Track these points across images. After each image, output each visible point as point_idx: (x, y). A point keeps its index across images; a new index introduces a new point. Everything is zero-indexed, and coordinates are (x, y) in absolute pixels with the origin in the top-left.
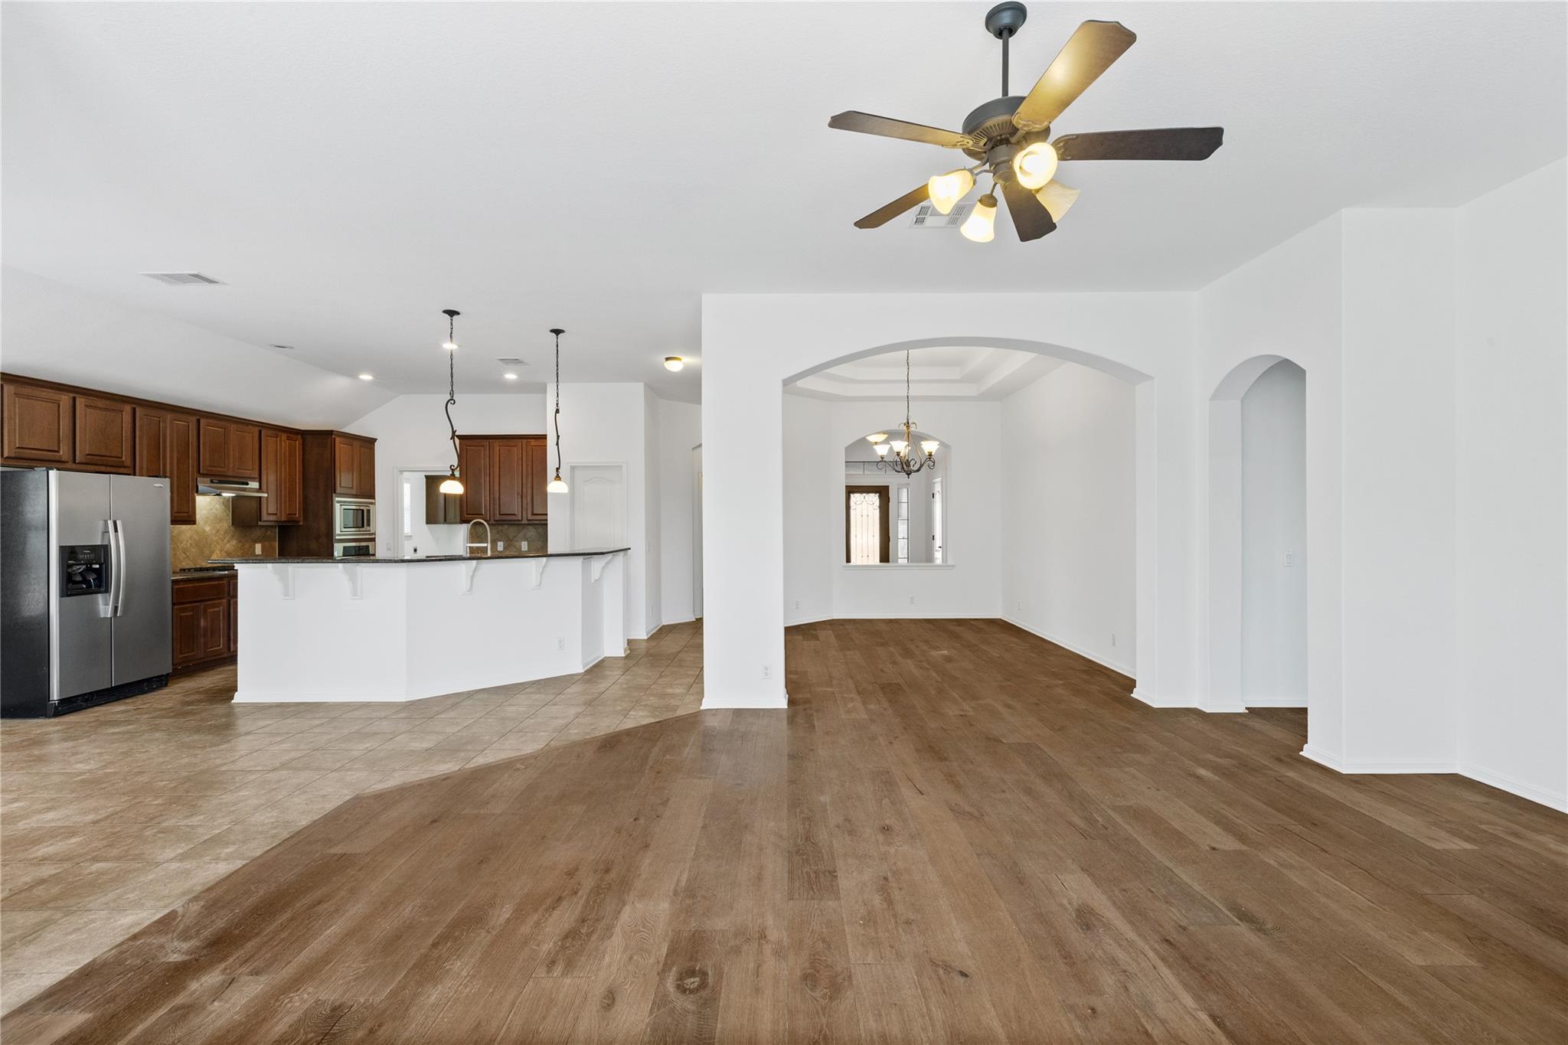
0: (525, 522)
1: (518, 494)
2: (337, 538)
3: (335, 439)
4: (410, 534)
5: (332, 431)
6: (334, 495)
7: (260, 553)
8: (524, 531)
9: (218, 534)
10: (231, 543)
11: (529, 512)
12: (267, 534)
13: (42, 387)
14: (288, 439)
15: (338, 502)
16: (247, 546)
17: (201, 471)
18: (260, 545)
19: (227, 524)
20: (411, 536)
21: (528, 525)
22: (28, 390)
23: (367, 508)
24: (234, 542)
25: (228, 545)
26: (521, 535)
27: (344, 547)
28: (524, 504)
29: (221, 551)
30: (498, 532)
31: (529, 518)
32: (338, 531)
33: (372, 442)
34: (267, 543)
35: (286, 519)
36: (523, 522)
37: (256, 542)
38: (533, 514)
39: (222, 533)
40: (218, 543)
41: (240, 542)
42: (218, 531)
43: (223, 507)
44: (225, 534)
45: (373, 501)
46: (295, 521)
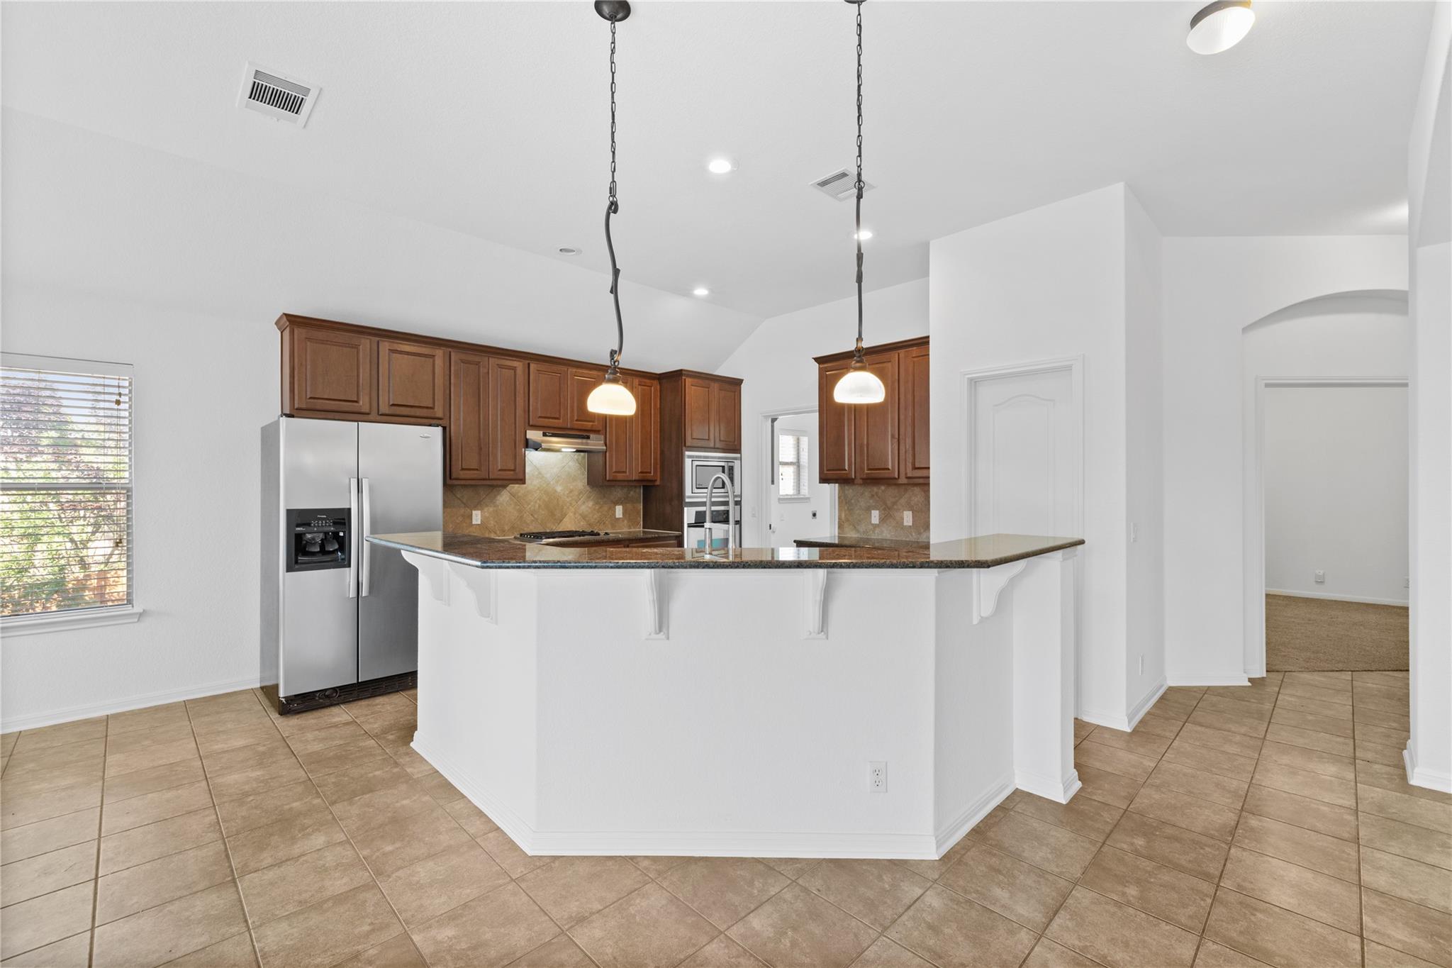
0: (903, 480)
1: (893, 436)
2: (687, 500)
3: (685, 380)
4: (807, 496)
5: (681, 370)
6: (684, 448)
7: (621, 516)
8: (907, 495)
9: (571, 495)
10: (587, 504)
11: (910, 465)
12: (630, 495)
13: (338, 329)
14: (639, 385)
15: (689, 457)
16: (606, 508)
17: (531, 423)
18: (621, 507)
19: (581, 483)
20: (809, 498)
21: (908, 484)
22: (321, 334)
23: (730, 464)
24: (591, 504)
25: (583, 507)
26: (903, 501)
27: (697, 512)
28: (902, 452)
29: (575, 514)
30: (873, 496)
31: (909, 475)
32: (688, 492)
33: (736, 383)
34: (629, 506)
35: (637, 478)
36: (900, 481)
37: (616, 503)
38: (915, 468)
39: (577, 494)
40: (571, 504)
41: (597, 503)
42: (571, 491)
43: (577, 464)
44: (579, 494)
45: (738, 455)
46: (651, 481)
